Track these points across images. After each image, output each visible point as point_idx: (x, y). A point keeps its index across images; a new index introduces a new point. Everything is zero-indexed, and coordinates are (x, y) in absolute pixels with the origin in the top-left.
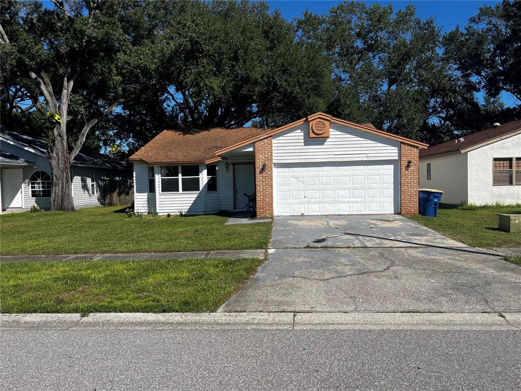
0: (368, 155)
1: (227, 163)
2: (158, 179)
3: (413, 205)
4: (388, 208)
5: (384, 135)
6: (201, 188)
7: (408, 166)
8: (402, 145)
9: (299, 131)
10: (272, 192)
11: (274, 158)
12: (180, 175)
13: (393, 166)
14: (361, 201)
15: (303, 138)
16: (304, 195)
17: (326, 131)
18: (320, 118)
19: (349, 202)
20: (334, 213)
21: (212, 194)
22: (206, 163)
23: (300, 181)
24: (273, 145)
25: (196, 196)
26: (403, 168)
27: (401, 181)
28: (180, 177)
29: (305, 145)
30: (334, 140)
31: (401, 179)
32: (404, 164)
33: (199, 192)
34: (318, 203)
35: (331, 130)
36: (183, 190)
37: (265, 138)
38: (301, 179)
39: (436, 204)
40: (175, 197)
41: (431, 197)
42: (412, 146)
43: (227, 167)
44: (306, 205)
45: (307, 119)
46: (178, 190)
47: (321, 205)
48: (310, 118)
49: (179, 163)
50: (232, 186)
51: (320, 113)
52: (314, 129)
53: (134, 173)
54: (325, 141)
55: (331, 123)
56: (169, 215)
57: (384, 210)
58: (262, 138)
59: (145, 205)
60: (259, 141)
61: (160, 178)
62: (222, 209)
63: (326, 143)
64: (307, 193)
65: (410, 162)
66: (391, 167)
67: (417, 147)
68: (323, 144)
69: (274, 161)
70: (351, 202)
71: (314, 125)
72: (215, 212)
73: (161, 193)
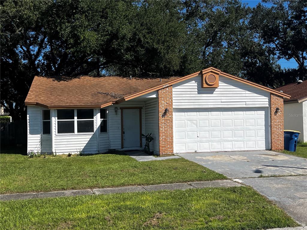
0: (247, 103)
1: (116, 108)
2: (54, 121)
3: (280, 142)
4: (261, 145)
5: (259, 88)
6: (95, 129)
7: (276, 112)
8: (272, 96)
9: (194, 82)
10: (172, 132)
11: (174, 104)
12: (76, 118)
13: (264, 112)
14: (241, 140)
15: (196, 87)
16: (197, 135)
17: (216, 82)
18: (211, 72)
19: (231, 141)
20: (220, 150)
21: (104, 135)
22: (101, 107)
23: (193, 123)
24: (173, 93)
25: (90, 137)
26: (273, 113)
27: (271, 124)
28: (76, 119)
29: (198, 93)
30: (221, 90)
31: (271, 122)
32: (274, 110)
33: (93, 133)
34: (209, 141)
35: (219, 82)
36: (78, 132)
37: (167, 87)
38: (194, 122)
39: (296, 142)
40: (71, 138)
41: (293, 137)
42: (279, 96)
43: (116, 111)
44: (199, 144)
45: (201, 72)
46: (74, 132)
47: (210, 143)
48: (204, 71)
49: (75, 107)
50: (120, 128)
51: (211, 68)
52: (207, 81)
53: (28, 116)
54: (214, 91)
55: (220, 76)
56: (70, 155)
57: (258, 147)
58: (165, 86)
59: (38, 146)
60: (162, 89)
61: (57, 120)
62: (112, 148)
63: (214, 93)
64: (200, 133)
65: (278, 109)
66: (263, 113)
67: (282, 97)
68: (212, 93)
69: (174, 107)
70: (233, 140)
71: (207, 78)
72: (105, 151)
73: (57, 134)
